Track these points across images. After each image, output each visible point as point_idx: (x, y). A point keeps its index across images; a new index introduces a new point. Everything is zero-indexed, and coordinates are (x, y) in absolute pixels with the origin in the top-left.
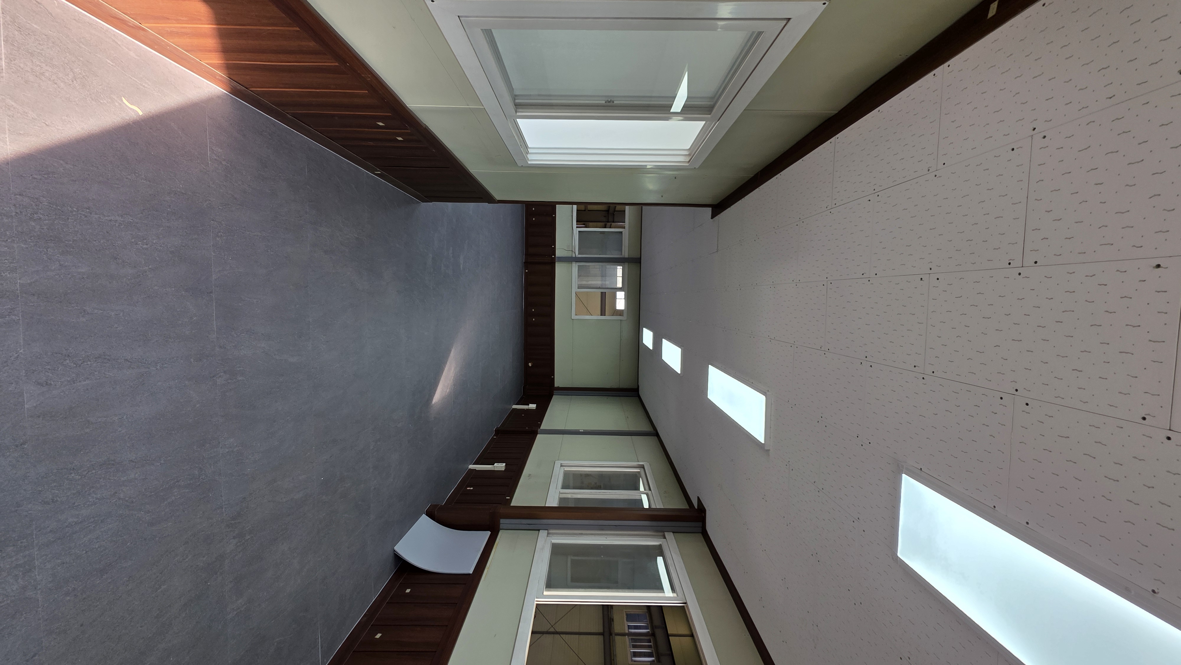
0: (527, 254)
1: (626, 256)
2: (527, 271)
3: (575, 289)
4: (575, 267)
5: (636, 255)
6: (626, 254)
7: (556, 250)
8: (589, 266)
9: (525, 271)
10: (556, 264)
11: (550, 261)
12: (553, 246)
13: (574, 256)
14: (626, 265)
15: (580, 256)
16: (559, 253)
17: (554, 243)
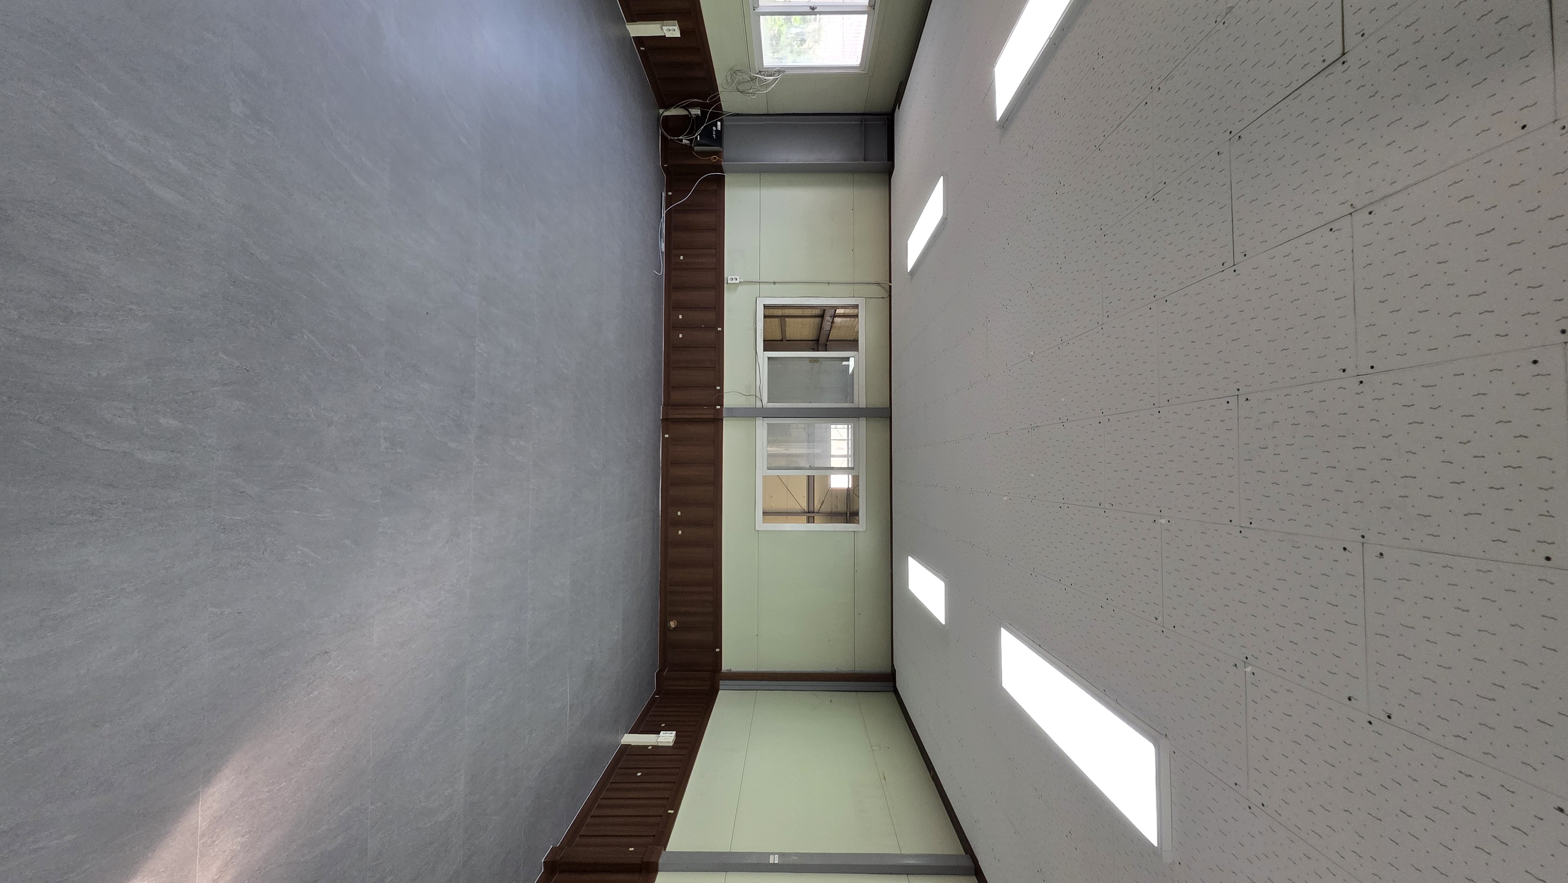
0: (668, 404)
1: (863, 405)
2: (667, 436)
3: (761, 470)
4: (761, 426)
5: (879, 401)
6: (861, 400)
7: (724, 394)
8: (789, 425)
9: (663, 436)
10: (724, 422)
11: (712, 416)
12: (718, 388)
13: (759, 405)
14: (863, 422)
15: (771, 405)
16: (729, 400)
17: (720, 381)
